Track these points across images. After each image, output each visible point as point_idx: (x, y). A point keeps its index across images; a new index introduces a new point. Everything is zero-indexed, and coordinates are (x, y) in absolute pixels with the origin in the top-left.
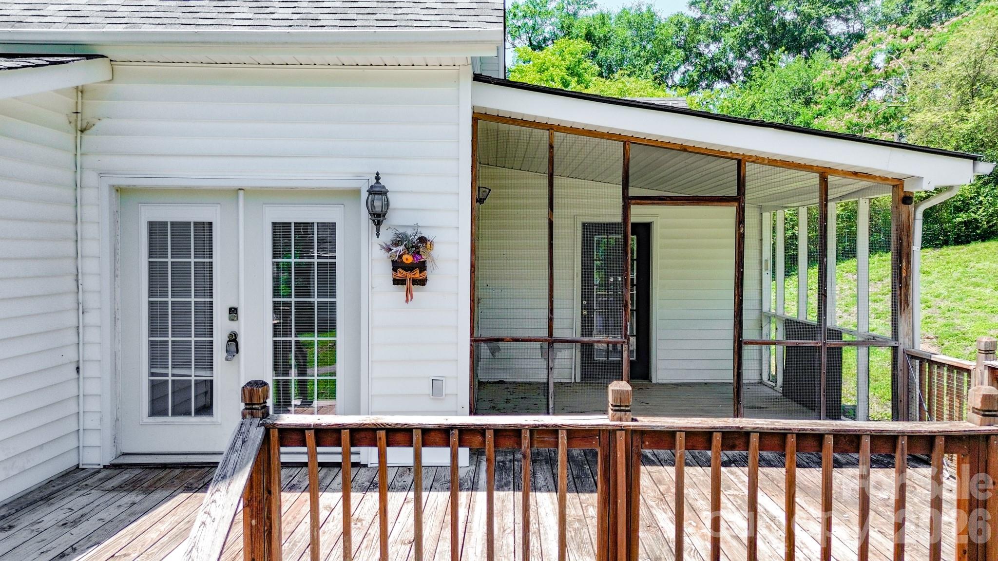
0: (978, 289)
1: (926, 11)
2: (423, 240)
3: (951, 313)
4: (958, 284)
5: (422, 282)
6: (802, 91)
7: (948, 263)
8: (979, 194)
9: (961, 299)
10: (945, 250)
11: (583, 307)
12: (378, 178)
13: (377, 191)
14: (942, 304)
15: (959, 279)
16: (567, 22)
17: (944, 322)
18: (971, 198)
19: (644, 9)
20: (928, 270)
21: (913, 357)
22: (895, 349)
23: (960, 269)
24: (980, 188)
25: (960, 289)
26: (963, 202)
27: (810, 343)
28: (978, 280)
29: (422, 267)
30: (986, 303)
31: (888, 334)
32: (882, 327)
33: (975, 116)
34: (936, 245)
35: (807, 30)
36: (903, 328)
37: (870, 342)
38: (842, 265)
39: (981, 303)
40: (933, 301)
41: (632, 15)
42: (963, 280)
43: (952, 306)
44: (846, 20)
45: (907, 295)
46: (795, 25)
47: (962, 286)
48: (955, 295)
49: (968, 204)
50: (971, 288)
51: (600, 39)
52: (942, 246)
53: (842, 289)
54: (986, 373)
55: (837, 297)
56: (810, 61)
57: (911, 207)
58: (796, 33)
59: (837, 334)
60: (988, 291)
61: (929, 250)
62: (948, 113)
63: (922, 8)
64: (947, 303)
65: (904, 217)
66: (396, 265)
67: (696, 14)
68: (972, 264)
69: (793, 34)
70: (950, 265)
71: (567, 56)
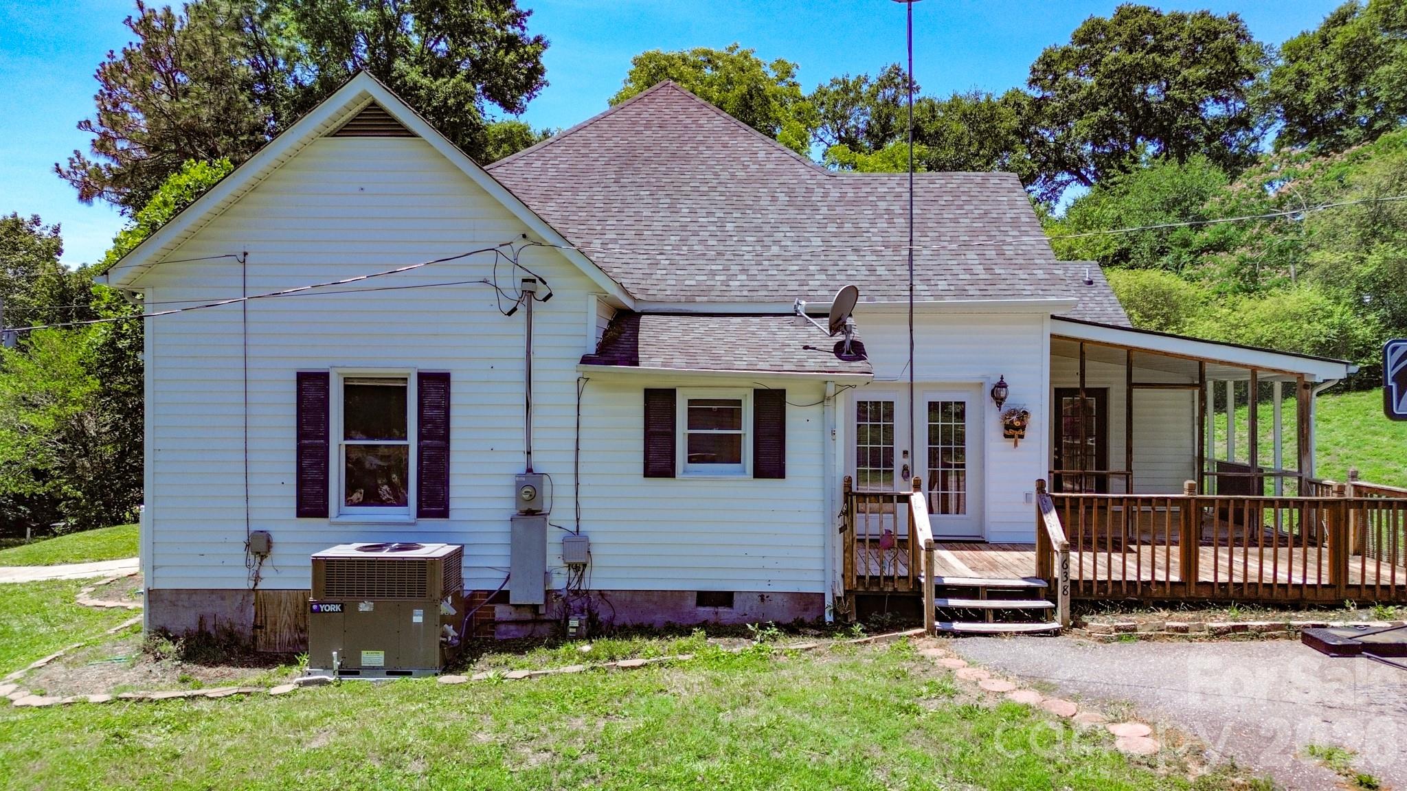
0: (1376, 438)
1: (1326, 88)
2: (1025, 413)
3: (1350, 460)
4: (1358, 433)
5: (1022, 437)
6: (1177, 202)
7: (1348, 410)
8: (1381, 339)
9: (1359, 447)
10: (1345, 397)
11: (1056, 453)
12: (1002, 378)
13: (1002, 385)
14: (1341, 452)
15: (1359, 428)
16: (885, 111)
17: (1342, 468)
18: (1373, 342)
19: (983, 98)
20: (1328, 417)
21: (1311, 483)
22: (1300, 479)
23: (1360, 417)
24: (1382, 331)
25: (1359, 437)
26: (1364, 346)
27: (1247, 475)
28: (1377, 428)
29: (1023, 428)
30: (1382, 451)
31: (1296, 470)
32: (1291, 465)
33: (1374, 259)
34: (1337, 390)
35: (1179, 120)
36: (1305, 465)
37: (1281, 474)
38: (1239, 411)
39: (1377, 451)
40: (1332, 449)
41: (967, 104)
42: (1363, 429)
43: (1350, 453)
44: (1226, 100)
45: (1307, 445)
46: (1163, 111)
47: (1361, 434)
48: (1353, 443)
49: (1370, 348)
50: (1369, 436)
51: (930, 135)
52: (1343, 393)
53: (1241, 437)
54: (1352, 488)
55: (1236, 445)
56: (1186, 165)
57: (1309, 391)
58: (1165, 123)
59: (1261, 470)
60: (1385, 439)
61: (1330, 396)
62: (1349, 253)
63: (1322, 85)
64: (1346, 451)
65: (1305, 396)
66: (1007, 427)
67: (1036, 93)
68: (1372, 412)
69: (1161, 124)
70: (1350, 413)
71: (899, 162)
